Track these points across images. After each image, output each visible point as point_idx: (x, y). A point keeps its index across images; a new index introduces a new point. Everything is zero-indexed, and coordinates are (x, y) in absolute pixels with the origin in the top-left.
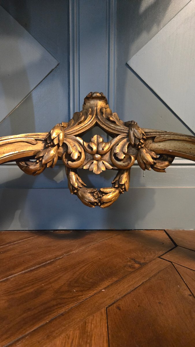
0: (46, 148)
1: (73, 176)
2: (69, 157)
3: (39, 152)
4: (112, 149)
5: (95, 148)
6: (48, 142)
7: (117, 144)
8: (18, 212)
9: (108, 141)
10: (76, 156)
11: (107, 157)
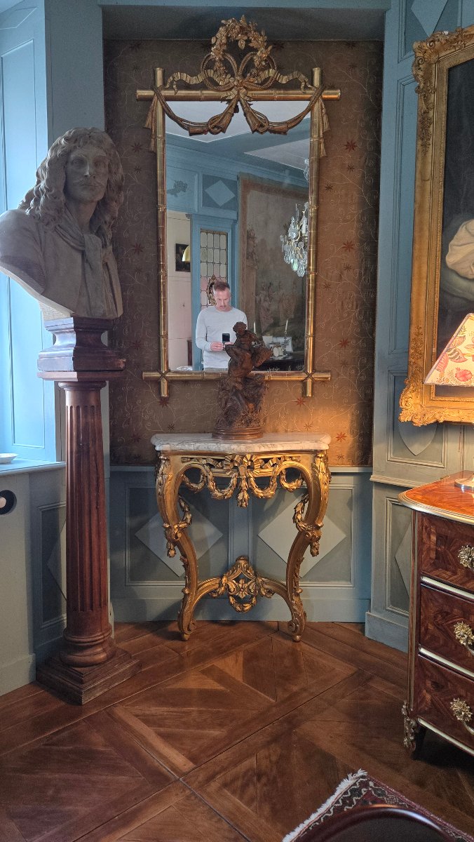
0: (219, 587)
1: (231, 598)
2: (229, 590)
3: (217, 589)
4: (248, 587)
5: (240, 585)
6: (220, 585)
7: (250, 584)
8: (201, 611)
9: (246, 582)
10: (232, 590)
11: (246, 590)
